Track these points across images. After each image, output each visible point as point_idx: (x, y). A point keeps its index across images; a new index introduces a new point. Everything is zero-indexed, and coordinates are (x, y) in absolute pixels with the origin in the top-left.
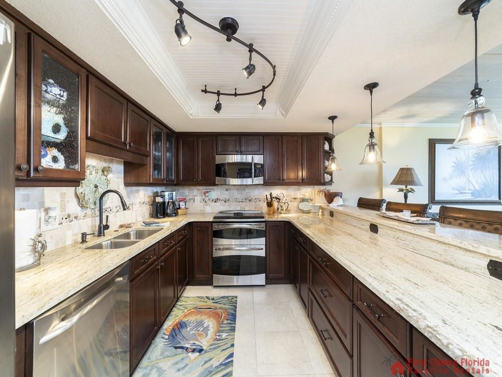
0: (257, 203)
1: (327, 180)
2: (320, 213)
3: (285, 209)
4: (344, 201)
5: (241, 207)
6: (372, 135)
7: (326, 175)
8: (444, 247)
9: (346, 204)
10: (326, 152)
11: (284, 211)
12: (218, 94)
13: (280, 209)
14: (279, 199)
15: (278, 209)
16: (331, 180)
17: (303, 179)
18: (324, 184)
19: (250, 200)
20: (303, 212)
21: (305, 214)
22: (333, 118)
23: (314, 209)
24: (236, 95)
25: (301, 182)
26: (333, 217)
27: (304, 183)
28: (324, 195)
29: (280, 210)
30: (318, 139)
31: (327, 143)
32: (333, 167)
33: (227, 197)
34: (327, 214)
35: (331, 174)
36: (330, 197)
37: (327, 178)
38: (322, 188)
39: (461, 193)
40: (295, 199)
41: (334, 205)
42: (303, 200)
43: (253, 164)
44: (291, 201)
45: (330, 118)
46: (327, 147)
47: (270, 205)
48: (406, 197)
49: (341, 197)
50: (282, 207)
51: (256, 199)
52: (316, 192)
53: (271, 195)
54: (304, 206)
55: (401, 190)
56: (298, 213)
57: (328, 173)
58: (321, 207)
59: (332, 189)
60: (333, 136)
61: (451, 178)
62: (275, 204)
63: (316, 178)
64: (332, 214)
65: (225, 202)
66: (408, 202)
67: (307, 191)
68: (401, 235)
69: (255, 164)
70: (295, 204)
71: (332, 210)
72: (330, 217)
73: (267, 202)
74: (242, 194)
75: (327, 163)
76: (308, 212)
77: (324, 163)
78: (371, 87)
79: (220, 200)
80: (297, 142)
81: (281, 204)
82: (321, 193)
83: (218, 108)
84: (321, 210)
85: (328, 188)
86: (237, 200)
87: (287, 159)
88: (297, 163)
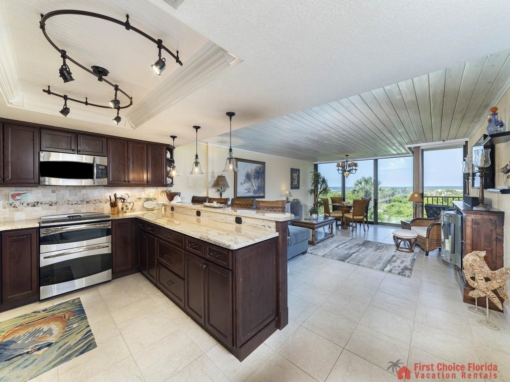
0: (97, 205)
1: (169, 183)
2: (163, 210)
3: (130, 208)
4: (181, 199)
5: (75, 210)
6: (197, 156)
7: (168, 178)
8: (225, 215)
9: (184, 200)
10: (168, 159)
11: (130, 210)
12: (65, 98)
13: (125, 208)
14: (124, 199)
15: (123, 209)
16: (172, 183)
17: (148, 181)
18: (166, 186)
19: (87, 202)
20: (148, 210)
21: (150, 212)
22: (174, 137)
23: (158, 207)
24: (86, 103)
25: (146, 183)
26: (173, 211)
27: (149, 184)
28: (166, 195)
29: (124, 210)
30: (162, 149)
31: (168, 152)
32: (173, 173)
33: (54, 200)
34: (169, 209)
35: (172, 178)
36: (171, 196)
37: (169, 180)
38: (165, 189)
39: (249, 192)
40: (139, 199)
41: (174, 202)
42: (147, 200)
43: (95, 165)
44: (135, 201)
45: (171, 137)
46: (168, 156)
47: (114, 205)
48: (221, 195)
49: (179, 196)
50: (127, 206)
51: (95, 200)
52: (160, 193)
53: (115, 195)
54: (148, 205)
55: (218, 190)
56: (144, 211)
57: (169, 177)
58: (164, 205)
59: (173, 189)
60: (174, 148)
61: (244, 183)
62: (120, 204)
63: (160, 180)
64: (172, 209)
65: (51, 205)
66: (222, 197)
67: (151, 192)
68: (210, 214)
69: (98, 165)
70: (140, 203)
71: (173, 205)
72: (171, 211)
73: (111, 203)
74: (76, 195)
75: (169, 169)
76: (152, 210)
77: (166, 168)
78: (197, 128)
79: (42, 203)
80: (143, 149)
81: (126, 204)
82: (164, 193)
83: (65, 111)
84: (163, 207)
85: (169, 189)
86: (68, 203)
87: (133, 163)
88: (142, 167)
